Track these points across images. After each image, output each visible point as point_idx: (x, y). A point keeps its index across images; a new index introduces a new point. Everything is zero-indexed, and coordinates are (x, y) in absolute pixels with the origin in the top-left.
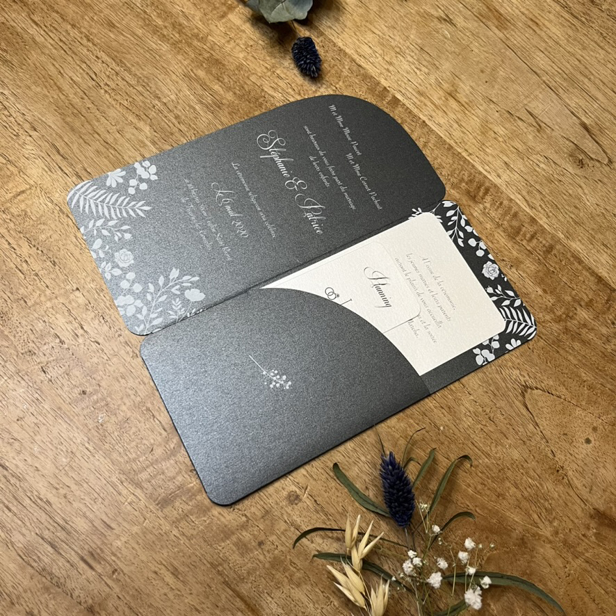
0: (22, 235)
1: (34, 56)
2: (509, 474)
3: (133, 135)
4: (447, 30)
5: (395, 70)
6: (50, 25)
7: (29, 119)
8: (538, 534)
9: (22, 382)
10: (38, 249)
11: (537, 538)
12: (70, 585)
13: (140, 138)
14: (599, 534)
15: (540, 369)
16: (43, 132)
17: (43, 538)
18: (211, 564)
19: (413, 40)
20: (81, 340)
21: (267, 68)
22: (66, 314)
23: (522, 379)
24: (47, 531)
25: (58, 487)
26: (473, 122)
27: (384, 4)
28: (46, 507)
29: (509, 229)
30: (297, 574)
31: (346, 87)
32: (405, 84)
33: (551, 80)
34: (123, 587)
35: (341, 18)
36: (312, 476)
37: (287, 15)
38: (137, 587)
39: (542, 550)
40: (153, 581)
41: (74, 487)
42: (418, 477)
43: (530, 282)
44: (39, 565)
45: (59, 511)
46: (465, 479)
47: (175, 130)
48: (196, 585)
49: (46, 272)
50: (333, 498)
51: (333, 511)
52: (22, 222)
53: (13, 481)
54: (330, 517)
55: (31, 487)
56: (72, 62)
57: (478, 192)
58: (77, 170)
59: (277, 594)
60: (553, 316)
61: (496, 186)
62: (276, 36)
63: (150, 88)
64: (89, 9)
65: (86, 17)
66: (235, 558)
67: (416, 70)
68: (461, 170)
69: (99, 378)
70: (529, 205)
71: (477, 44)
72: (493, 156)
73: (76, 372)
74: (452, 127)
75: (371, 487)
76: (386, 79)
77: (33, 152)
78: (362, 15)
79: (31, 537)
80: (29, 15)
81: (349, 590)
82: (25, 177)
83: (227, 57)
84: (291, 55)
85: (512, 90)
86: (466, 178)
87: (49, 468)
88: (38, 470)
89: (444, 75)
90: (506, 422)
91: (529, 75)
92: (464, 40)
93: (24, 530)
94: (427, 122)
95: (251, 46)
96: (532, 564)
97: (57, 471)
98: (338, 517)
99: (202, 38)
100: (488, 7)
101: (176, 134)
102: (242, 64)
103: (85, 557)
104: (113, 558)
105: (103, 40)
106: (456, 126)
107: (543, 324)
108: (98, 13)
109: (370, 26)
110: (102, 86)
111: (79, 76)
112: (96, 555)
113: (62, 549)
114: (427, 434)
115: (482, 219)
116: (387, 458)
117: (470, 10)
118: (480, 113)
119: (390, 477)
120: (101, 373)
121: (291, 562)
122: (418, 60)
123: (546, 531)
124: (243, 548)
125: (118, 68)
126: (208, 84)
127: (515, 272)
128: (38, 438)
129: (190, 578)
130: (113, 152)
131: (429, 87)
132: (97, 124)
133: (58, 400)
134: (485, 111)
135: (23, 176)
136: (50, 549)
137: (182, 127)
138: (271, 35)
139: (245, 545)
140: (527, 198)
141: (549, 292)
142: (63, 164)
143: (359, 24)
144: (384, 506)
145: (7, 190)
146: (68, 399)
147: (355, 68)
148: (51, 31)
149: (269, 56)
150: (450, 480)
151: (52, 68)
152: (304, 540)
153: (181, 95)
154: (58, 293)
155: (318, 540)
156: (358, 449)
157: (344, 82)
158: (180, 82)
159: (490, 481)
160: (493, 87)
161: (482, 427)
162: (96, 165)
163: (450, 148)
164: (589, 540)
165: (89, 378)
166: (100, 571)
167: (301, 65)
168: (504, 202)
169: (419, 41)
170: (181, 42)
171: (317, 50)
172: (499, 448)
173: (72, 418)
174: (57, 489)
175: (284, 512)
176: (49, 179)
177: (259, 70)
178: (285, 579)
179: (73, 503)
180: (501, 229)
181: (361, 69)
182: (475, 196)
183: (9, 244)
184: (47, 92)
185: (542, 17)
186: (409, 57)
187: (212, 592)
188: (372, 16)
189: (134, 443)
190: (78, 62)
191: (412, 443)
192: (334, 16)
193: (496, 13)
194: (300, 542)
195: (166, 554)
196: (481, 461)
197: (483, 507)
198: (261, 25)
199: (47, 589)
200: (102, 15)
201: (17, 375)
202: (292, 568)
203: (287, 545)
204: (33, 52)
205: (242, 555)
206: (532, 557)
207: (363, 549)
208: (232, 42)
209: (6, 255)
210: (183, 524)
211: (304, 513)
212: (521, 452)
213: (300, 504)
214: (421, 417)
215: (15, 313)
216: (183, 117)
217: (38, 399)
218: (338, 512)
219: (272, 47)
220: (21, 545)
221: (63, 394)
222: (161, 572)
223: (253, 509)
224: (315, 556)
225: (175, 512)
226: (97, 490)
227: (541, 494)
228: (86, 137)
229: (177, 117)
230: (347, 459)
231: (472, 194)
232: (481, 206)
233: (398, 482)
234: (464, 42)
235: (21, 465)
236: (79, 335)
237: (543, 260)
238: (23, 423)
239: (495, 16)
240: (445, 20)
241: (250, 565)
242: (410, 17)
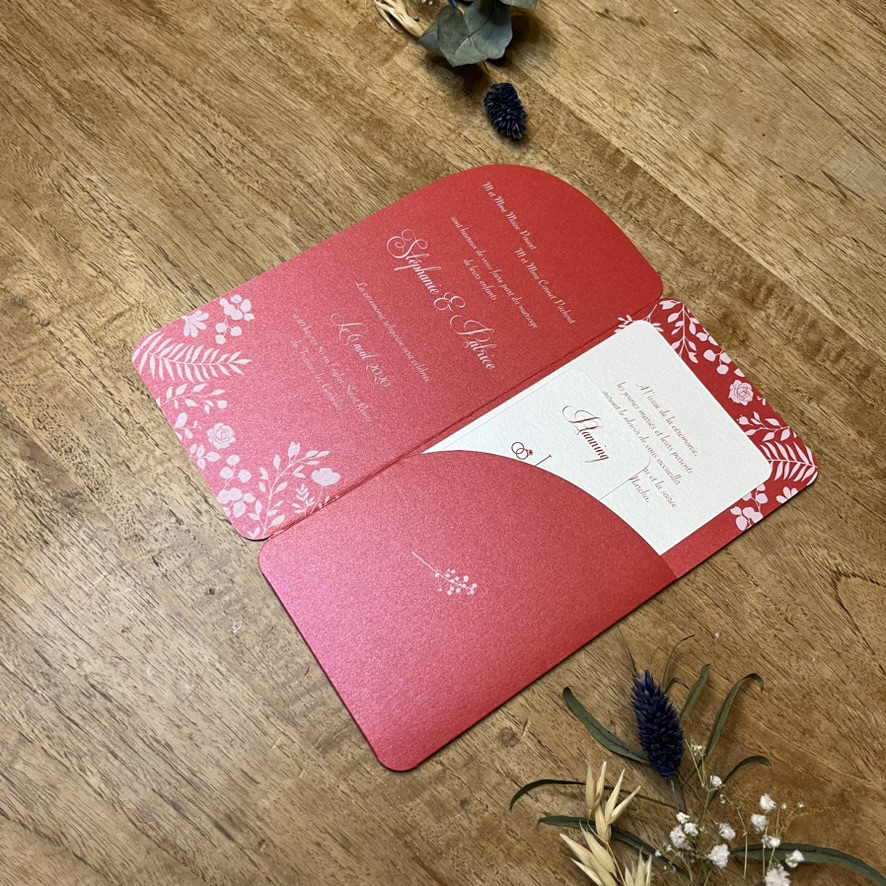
0: (120, 374)
1: (131, 127)
2: (819, 700)
3: (268, 229)
4: (705, 64)
5: (631, 123)
6: (151, 83)
7: (126, 213)
8: (864, 787)
9: (127, 578)
10: (142, 393)
11: (863, 793)
12: (201, 862)
13: (277, 233)
15: (858, 547)
16: (145, 230)
17: (161, 796)
19: (656, 80)
20: (205, 518)
21: (449, 129)
22: (184, 483)
23: (832, 562)
24: (168, 786)
25: (180, 724)
26: (749, 193)
27: (612, 31)
28: (165, 752)
29: (805, 345)
30: (517, 846)
31: (563, 150)
32: (647, 143)
33: (858, 128)
34: (274, 865)
35: (551, 54)
36: (533, 707)
37: (477, 53)
38: (293, 866)
39: (871, 811)
40: (315, 856)
41: (202, 724)
42: (686, 706)
43: (838, 422)
44: (158, 835)
45: (182, 758)
46: (755, 708)
47: (325, 220)
48: (375, 862)
49: (154, 425)
50: (565, 736)
51: (565, 757)
52: (121, 356)
53: (119, 715)
54: (562, 765)
55: (144, 724)
56: (182, 133)
57: (757, 294)
58: (192, 281)
59: (490, 875)
60: (873, 469)
61: (782, 284)
62: (461, 83)
63: (289, 163)
64: (202, 58)
65: (199, 70)
66: (429, 823)
67: (661, 122)
68: (732, 263)
69: (232, 571)
70: (832, 310)
71: (747, 82)
72: (778, 242)
73: (200, 563)
74: (715, 202)
75: (617, 721)
76: (619, 138)
77: (133, 259)
78: (581, 49)
79: (145, 793)
80: (121, 70)
81: (594, 870)
82: (123, 294)
83: (394, 116)
84: (483, 109)
85: (802, 145)
86: (739, 275)
87: (168, 696)
88: (153, 701)
89: (702, 128)
90: (811, 625)
91: (826, 122)
92: (729, 76)
93: (137, 786)
94: (680, 196)
95: (427, 99)
96: (857, 832)
97: (179, 702)
98: (572, 764)
99: (358, 90)
100: (762, 29)
101: (327, 227)
102: (415, 125)
103: (221, 823)
104: (259, 824)
105: (223, 100)
106: (721, 199)
107: (860, 482)
108: (214, 63)
109: (593, 64)
110: (224, 164)
111: (192, 151)
112: (235, 820)
113: (188, 810)
114: (696, 644)
115: (764, 333)
116: (642, 680)
117: (736, 34)
118: (756, 180)
119: (646, 706)
120: (234, 563)
121: (509, 830)
122: (664, 109)
123: (876, 783)
124: (439, 809)
125: (244, 139)
126: (368, 155)
127: (816, 407)
128: (151, 656)
129: (366, 852)
130: (241, 255)
131: (681, 146)
132: (217, 216)
133: (176, 602)
134: (764, 177)
135: (120, 293)
136: (172, 811)
137: (336, 218)
138: (453, 82)
139: (442, 806)
140: (830, 299)
141: (866, 435)
142: (174, 274)
143: (578, 61)
144: (640, 749)
145: (99, 312)
146: (190, 601)
147: (574, 124)
148: (153, 91)
149: (453, 112)
150: (733, 711)
151: (155, 142)
152: (525, 797)
153: (331, 172)
154: (171, 453)
155: (545, 797)
156: (597, 667)
157: (558, 144)
158: (330, 153)
159: (790, 711)
160: (774, 141)
161: (776, 632)
162: (217, 274)
163: (715, 232)
165: (217, 571)
166: (241, 842)
167: (498, 123)
168: (796, 307)
169: (665, 82)
170: (329, 97)
171: (519, 101)
172: (802, 663)
173: (196, 627)
174: (178, 727)
175: (495, 758)
176: (155, 295)
177: (438, 132)
178: (501, 854)
179: (202, 746)
180: (793, 345)
181: (582, 124)
182: (753, 300)
183: (104, 387)
184: (149, 176)
185: (841, 38)
186: (650, 104)
187: (398, 872)
188: (595, 48)
189: (283, 662)
190: (190, 133)
191: (675, 657)
192: (541, 52)
193: (773, 36)
194: (519, 800)
195: (331, 819)
196: (775, 682)
197: (782, 749)
198: (440, 69)
199: (169, 868)
200: (220, 65)
201: (120, 569)
202: (509, 838)
203: (502, 804)
204: (128, 122)
205: (438, 819)
206: (856, 822)
207: (612, 810)
208: (400, 95)
209: (100, 403)
210: (354, 775)
211: (525, 759)
212: (834, 668)
213: (517, 747)
214: (687, 619)
215: (114, 482)
216: (336, 203)
217: (149, 602)
218: (572, 757)
219: (457, 99)
220: (131, 806)
221: (184, 594)
222: (326, 843)
224: (541, 820)
225: (343, 759)
226: (234, 729)
227: (866, 730)
228: (202, 236)
229: (327, 203)
230: (583, 681)
231: (749, 297)
232: (763, 314)
233: (659, 714)
234: (729, 80)
235: (129, 693)
236: (202, 511)
237: (856, 390)
238: (130, 636)
239: (773, 41)
240: (700, 49)
241: (449, 833)
242: (650, 47)
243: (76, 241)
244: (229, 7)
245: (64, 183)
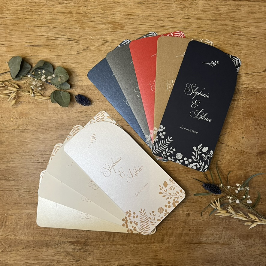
1: (19, 171)
2: (231, 164)
4: (109, 46)
6: (12, 159)
8: (247, 171)
9: (108, 247)
14: (262, 158)
18: (184, 243)
21: (75, 113)
28: (140, 264)
30: (203, 229)
34: (171, 263)
36: (188, 207)
38: (174, 261)
39: (251, 174)
40: (175, 257)
41: (141, 256)
45: (143, 262)
48: (185, 250)
55: (133, 263)
59: (202, 236)
64: (14, 144)
65: (17, 147)
66: (187, 238)
75: (202, 197)
78: (82, 67)
83: (62, 120)
87: (132, 257)
88: (131, 259)
99: (50, 121)
100: (112, 24)
102: (68, 118)
104: (163, 260)
105: (28, 149)
108: (18, 142)
110: (43, 162)
117: (108, 31)
121: (200, 228)
123: (249, 169)
124: (187, 234)
125: (41, 153)
129: (182, 249)
133: (119, 243)
143: (84, 71)
146: (121, 241)
148: (14, 160)
149: (72, 108)
151: (26, 170)
164: (260, 162)
172: (224, 160)
173: (126, 243)
174: (138, 259)
175: (189, 220)
178: (201, 232)
179: (144, 258)
187: (189, 248)
188: (84, 64)
190: (30, 162)
193: (116, 24)
195: (173, 250)
204: (17, 171)
205: (188, 236)
210: (170, 241)
211: (193, 215)
212: (229, 156)
213: (190, 215)
218: (200, 209)
221: (119, 241)
222: (175, 254)
223: (182, 225)
225: (167, 241)
227: (241, 162)
235: (126, 262)
240: (105, 43)
241: (192, 236)
242: (95, 53)
243: (36, 202)
244: (6, 127)
245: (20, 194)
